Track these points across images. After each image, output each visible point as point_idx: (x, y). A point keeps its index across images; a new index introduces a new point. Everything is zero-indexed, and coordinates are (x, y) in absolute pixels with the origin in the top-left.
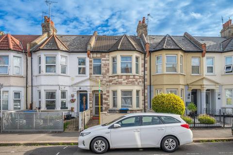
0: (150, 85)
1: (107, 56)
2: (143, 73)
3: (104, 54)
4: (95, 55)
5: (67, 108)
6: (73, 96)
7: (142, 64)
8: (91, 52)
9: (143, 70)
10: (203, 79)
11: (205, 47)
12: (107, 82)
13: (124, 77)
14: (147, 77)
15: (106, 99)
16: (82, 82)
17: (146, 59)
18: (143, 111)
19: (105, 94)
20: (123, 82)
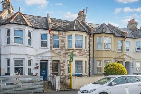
0: (93, 58)
1: (63, 34)
2: (89, 48)
3: (61, 32)
4: (55, 33)
5: (32, 74)
6: (37, 64)
7: (88, 42)
8: (52, 30)
9: (89, 47)
10: (124, 55)
11: (126, 34)
12: (63, 54)
13: (78, 51)
14: (91, 52)
15: (63, 67)
16: (45, 53)
17: (91, 39)
18: (88, 76)
19: (62, 63)
20: (77, 54)
